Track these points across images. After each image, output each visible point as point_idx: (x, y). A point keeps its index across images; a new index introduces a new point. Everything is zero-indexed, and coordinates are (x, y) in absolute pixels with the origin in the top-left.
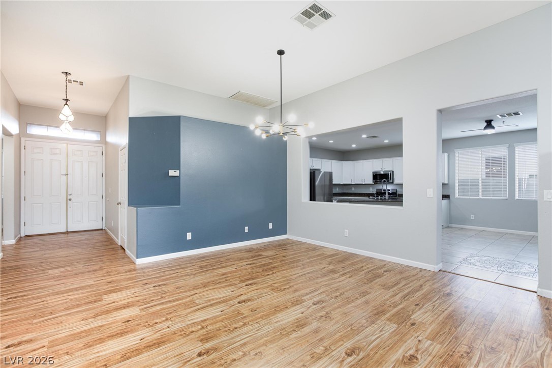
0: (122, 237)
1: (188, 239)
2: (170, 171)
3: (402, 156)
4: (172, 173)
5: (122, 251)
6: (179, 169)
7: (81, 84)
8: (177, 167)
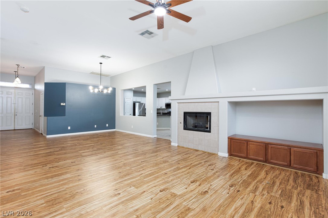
0: (41, 130)
1: (69, 129)
2: (61, 103)
3: (146, 97)
4: (62, 104)
5: (41, 135)
6: (65, 103)
7: (24, 68)
8: (64, 102)
